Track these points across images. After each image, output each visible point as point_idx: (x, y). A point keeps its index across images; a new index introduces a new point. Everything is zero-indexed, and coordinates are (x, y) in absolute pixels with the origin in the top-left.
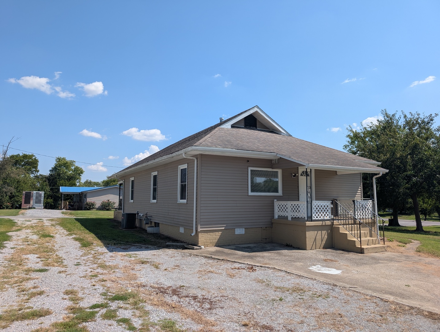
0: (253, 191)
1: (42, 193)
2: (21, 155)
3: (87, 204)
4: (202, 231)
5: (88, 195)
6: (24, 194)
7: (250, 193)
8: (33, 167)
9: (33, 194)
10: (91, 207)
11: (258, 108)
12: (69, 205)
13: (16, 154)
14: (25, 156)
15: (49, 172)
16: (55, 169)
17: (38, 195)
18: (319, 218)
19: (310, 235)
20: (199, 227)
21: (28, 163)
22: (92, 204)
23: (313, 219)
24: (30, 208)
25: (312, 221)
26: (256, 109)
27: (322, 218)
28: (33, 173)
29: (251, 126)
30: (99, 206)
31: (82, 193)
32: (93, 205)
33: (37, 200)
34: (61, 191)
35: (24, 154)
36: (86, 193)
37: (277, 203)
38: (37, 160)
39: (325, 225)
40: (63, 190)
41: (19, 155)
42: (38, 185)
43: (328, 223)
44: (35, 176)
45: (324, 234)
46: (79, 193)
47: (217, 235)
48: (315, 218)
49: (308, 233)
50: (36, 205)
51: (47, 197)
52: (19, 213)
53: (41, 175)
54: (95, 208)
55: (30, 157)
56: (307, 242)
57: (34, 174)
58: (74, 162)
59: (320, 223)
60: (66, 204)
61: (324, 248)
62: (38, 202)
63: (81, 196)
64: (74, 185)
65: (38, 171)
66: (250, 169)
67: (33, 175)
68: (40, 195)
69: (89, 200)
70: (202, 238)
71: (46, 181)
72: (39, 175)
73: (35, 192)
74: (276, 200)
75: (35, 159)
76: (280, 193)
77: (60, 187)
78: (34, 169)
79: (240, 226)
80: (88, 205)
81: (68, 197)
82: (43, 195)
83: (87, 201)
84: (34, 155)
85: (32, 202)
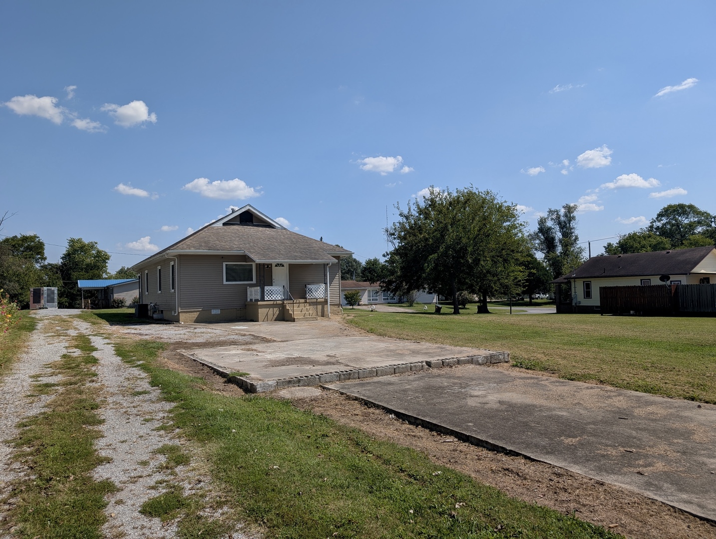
0: (227, 280)
1: (55, 289)
2: (19, 236)
3: (114, 301)
4: (181, 312)
5: (115, 290)
6: (32, 291)
7: (225, 283)
8: (38, 253)
9: (43, 291)
10: (120, 305)
11: (250, 206)
12: (91, 304)
13: (11, 236)
14: (25, 239)
15: (61, 260)
16: (68, 256)
17: (49, 292)
18: (270, 299)
19: (262, 312)
20: (179, 309)
21: (29, 248)
22: (120, 301)
23: (265, 299)
24: (40, 308)
25: (264, 301)
26: (248, 208)
27: (273, 299)
28: (38, 262)
29: (246, 221)
30: (130, 304)
31: (108, 287)
32: (122, 303)
33: (49, 298)
34: (79, 286)
35: (24, 236)
36: (113, 288)
37: (249, 289)
38: (42, 242)
39: (276, 304)
40: (82, 284)
41: (16, 237)
42: (46, 278)
43: (281, 302)
44: (42, 267)
45: (276, 311)
46: (104, 288)
47: (196, 315)
48: (267, 299)
49: (260, 310)
50: (47, 305)
51: (61, 295)
52: (31, 313)
53: (49, 264)
54: (125, 307)
55: (32, 238)
56: (259, 316)
57: (40, 263)
58: (96, 243)
59: (272, 303)
60: (88, 302)
61: (275, 320)
62: (50, 300)
63: (107, 292)
64: (99, 277)
65: (45, 259)
66: (224, 264)
67: (39, 265)
68: (53, 292)
69: (117, 296)
70: (182, 317)
71: (57, 273)
72: (46, 263)
73: (45, 288)
74: (248, 287)
75: (39, 242)
76: (254, 281)
77: (78, 281)
78: (39, 256)
79: (215, 308)
80: (116, 303)
81: (91, 293)
82: (56, 292)
83: (114, 298)
84: (38, 235)
85: (42, 301)
